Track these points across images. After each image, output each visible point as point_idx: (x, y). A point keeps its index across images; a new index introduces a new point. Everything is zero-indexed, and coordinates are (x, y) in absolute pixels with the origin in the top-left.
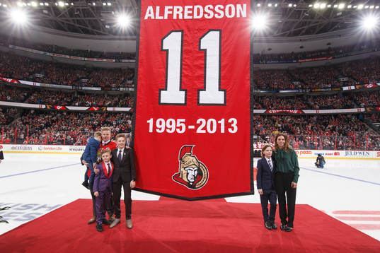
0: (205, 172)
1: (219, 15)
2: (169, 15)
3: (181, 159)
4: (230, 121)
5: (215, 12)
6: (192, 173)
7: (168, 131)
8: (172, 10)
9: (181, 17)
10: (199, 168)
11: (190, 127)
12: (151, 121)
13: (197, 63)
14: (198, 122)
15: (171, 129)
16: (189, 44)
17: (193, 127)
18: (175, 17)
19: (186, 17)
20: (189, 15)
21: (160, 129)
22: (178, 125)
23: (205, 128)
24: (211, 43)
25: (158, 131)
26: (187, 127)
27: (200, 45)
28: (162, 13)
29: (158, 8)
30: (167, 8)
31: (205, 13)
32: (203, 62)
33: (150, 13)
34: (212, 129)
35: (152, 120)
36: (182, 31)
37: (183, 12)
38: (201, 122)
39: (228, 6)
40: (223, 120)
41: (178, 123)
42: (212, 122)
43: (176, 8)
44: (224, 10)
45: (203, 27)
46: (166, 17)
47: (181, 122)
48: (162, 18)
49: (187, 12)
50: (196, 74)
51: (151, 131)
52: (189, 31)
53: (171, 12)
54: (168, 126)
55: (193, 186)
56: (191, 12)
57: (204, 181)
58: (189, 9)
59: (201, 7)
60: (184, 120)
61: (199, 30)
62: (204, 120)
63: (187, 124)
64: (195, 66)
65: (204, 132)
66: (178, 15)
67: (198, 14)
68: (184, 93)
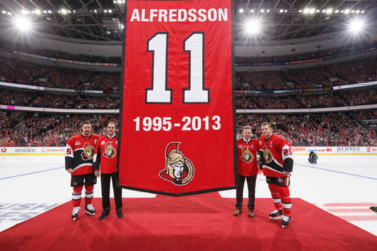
0: (191, 167)
1: (202, 18)
2: (154, 18)
3: (167, 156)
4: (214, 118)
5: (198, 16)
6: (178, 170)
7: (155, 129)
8: (157, 13)
9: (166, 20)
10: (185, 164)
11: (176, 125)
12: (137, 120)
13: (181, 64)
14: (184, 120)
15: (157, 127)
16: (175, 46)
17: (178, 125)
18: (160, 20)
19: (171, 20)
20: (174, 18)
21: (147, 127)
22: (165, 123)
23: (190, 126)
24: (195, 44)
25: (145, 129)
26: (173, 125)
27: (184, 47)
28: (147, 16)
29: (143, 11)
30: (152, 11)
31: (188, 16)
32: (187, 63)
33: (136, 15)
34: (197, 127)
35: (138, 118)
36: (167, 33)
37: (168, 16)
38: (186, 120)
39: (210, 11)
40: (207, 117)
41: (164, 121)
42: (197, 120)
43: (161, 11)
44: (206, 14)
45: (188, 29)
46: (151, 20)
47: (167, 121)
48: (147, 20)
49: (171, 15)
50: (181, 75)
51: (138, 129)
52: (174, 33)
53: (156, 15)
54: (155, 124)
55: (180, 182)
56: (175, 15)
57: (190, 177)
58: (174, 13)
59: (185, 11)
60: (170, 118)
61: (184, 32)
62: (189, 118)
63: (173, 122)
64: (180, 66)
65: (190, 129)
66: (163, 18)
67: (182, 17)
68: (169, 92)
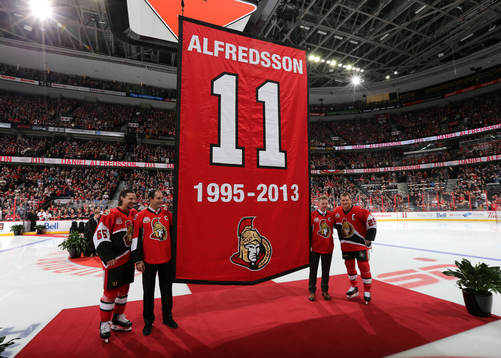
0: (268, 248)
1: (277, 65)
2: (220, 52)
3: (240, 235)
4: (293, 187)
5: (272, 62)
6: (253, 251)
7: (223, 199)
8: (224, 47)
9: (234, 58)
10: (261, 244)
11: (249, 194)
12: (199, 187)
13: (254, 116)
14: (259, 188)
15: (226, 197)
16: (245, 93)
17: (253, 194)
18: (227, 57)
19: (241, 59)
20: (244, 57)
21: (213, 197)
22: (235, 193)
23: (266, 196)
24: (269, 94)
25: (210, 199)
26: (246, 195)
27: (257, 96)
28: (211, 48)
29: (206, 40)
30: (217, 43)
31: (261, 59)
32: (261, 116)
33: (195, 44)
34: (273, 197)
35: (200, 185)
36: (237, 76)
37: (237, 53)
38: (262, 188)
39: (285, 58)
40: (285, 186)
41: (235, 189)
42: (273, 188)
43: (228, 45)
44: (281, 61)
45: (265, 76)
46: (216, 54)
47: (238, 189)
48: (211, 53)
49: (241, 54)
50: (254, 130)
51: (200, 199)
52: (245, 77)
53: (222, 50)
54: (224, 193)
55: (256, 267)
56: (246, 55)
57: (266, 260)
58: (244, 51)
59: (257, 52)
60: (242, 186)
61: (257, 78)
62: (265, 186)
63: (246, 191)
64: (253, 120)
65: (265, 200)
66: (231, 55)
67: (254, 59)
68: (241, 151)
